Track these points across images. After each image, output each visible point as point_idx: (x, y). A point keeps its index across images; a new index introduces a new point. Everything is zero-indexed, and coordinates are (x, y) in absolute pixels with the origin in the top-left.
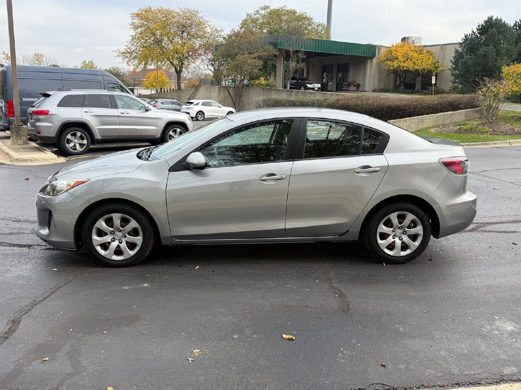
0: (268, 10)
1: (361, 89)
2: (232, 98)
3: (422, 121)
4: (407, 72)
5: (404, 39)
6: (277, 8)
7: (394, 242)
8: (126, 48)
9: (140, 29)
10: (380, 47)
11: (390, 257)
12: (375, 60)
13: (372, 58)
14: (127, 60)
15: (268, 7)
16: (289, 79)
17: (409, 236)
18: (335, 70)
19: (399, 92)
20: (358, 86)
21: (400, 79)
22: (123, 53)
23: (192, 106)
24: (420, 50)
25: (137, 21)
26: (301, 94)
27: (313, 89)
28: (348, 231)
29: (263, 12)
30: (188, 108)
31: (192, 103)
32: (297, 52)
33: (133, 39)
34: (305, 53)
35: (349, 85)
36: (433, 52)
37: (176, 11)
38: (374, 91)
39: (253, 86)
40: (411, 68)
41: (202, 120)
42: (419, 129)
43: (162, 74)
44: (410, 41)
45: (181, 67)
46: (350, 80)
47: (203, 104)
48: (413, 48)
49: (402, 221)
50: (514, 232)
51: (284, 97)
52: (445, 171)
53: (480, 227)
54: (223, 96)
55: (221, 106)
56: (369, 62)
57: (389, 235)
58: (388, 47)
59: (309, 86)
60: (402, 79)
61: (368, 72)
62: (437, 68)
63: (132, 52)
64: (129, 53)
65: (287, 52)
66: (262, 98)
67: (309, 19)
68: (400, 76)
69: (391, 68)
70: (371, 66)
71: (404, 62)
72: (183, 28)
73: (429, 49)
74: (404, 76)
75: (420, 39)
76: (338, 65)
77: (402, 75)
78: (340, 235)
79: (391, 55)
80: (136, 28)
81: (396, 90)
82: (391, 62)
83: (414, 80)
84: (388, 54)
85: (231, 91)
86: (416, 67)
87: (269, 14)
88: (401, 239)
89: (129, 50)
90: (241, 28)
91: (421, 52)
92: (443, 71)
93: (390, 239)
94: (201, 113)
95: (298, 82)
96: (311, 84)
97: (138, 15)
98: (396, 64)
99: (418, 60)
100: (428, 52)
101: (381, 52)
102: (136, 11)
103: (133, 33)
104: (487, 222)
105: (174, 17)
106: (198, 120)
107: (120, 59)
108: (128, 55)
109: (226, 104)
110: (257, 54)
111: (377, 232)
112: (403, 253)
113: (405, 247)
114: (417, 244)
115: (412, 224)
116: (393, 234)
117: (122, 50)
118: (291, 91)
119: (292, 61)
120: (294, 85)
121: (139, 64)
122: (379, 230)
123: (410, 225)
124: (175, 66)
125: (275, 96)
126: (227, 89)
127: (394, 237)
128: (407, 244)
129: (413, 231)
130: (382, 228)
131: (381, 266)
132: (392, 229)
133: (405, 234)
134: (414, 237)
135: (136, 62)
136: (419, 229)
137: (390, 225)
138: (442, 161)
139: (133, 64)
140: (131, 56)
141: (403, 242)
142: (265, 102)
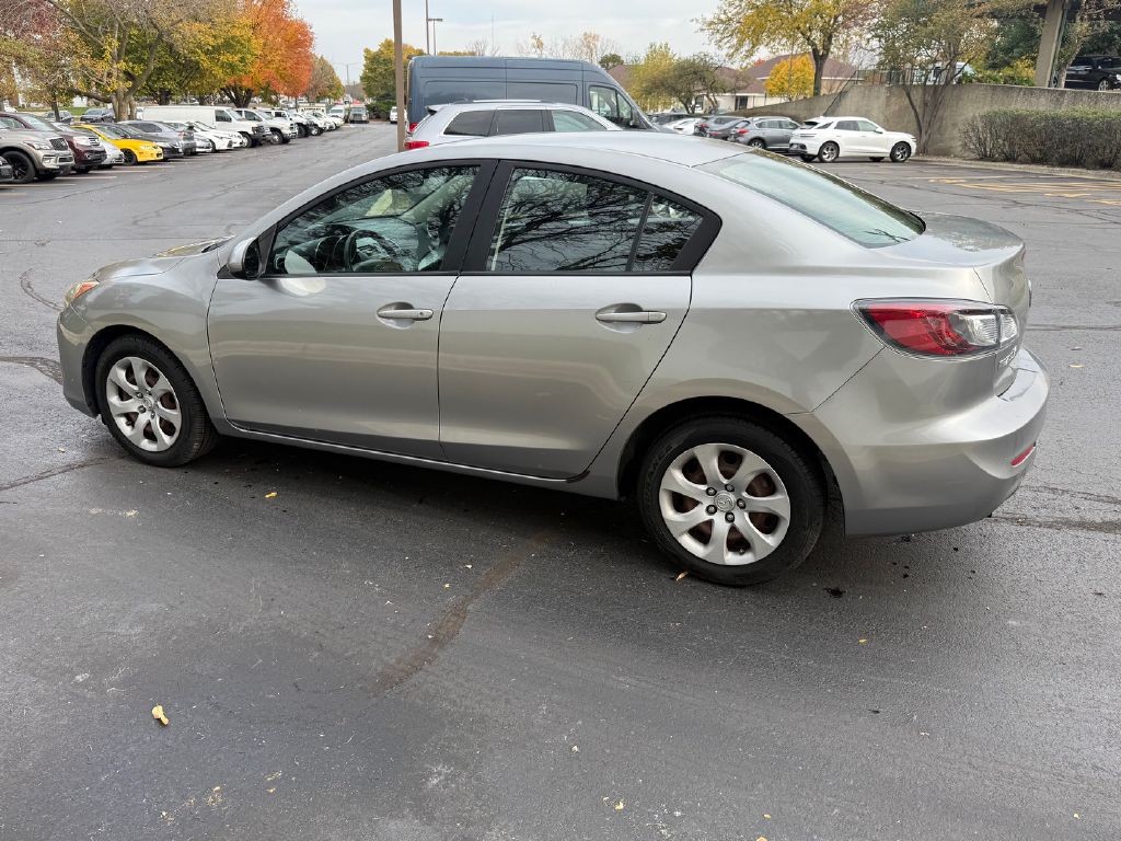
2: (917, 116)
7: (710, 523)
8: (717, 11)
11: (696, 562)
14: (718, 36)
16: (1067, 63)
17: (753, 516)
22: (711, 23)
23: (814, 130)
26: (1085, 98)
28: (586, 473)
30: (803, 136)
31: (815, 124)
39: (971, 81)
41: (833, 162)
43: (805, 65)
45: (827, 49)
47: (840, 126)
49: (732, 470)
51: (1041, 109)
52: (871, 339)
54: (897, 108)
55: (880, 129)
57: (696, 503)
63: (730, 19)
64: (722, 22)
66: (987, 109)
78: (570, 480)
85: (917, 96)
88: (729, 518)
89: (723, 17)
93: (699, 515)
94: (832, 145)
95: (1095, 68)
106: (822, 161)
107: (705, 36)
108: (721, 27)
109: (899, 127)
110: (987, 7)
111: (662, 487)
112: (732, 559)
113: (738, 543)
114: (772, 541)
115: (761, 484)
116: (707, 502)
117: (710, 18)
118: (1063, 93)
119: (1082, 19)
120: (1080, 77)
121: (740, 43)
122: (666, 484)
123: (754, 484)
124: (813, 44)
125: (1019, 105)
126: (908, 91)
127: (712, 510)
128: (746, 536)
129: (763, 503)
130: (676, 479)
131: (673, 579)
132: (703, 488)
133: (743, 508)
134: (767, 522)
135: (735, 41)
136: (779, 503)
137: (697, 477)
138: (864, 306)
139: (728, 45)
140: (725, 29)
141: (733, 529)
142: (989, 121)
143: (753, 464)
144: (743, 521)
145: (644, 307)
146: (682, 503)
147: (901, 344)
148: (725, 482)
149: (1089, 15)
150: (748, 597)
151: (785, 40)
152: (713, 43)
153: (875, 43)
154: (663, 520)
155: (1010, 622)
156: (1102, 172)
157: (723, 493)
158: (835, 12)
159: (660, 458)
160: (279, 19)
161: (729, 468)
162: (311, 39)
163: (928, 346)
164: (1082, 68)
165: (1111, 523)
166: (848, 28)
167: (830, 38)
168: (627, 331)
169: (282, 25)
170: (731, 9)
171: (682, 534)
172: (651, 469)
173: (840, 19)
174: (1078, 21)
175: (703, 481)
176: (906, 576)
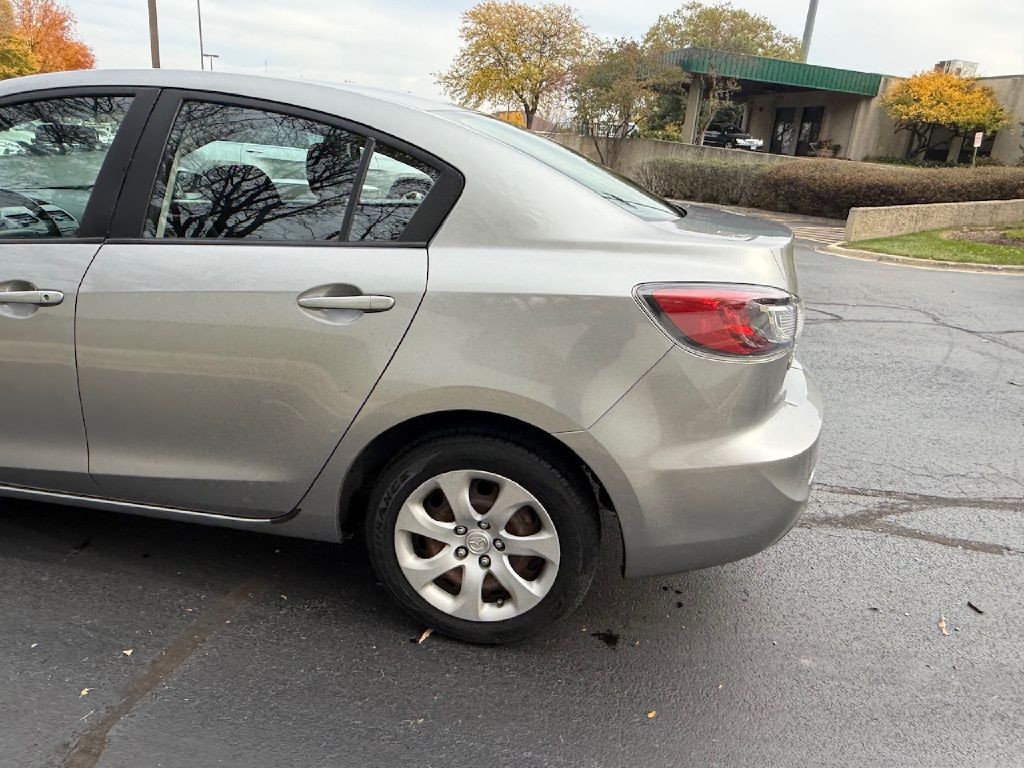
0: (698, 10)
1: (841, 154)
2: (602, 158)
3: (926, 216)
4: (935, 126)
5: (941, 65)
6: (713, 7)
7: (460, 570)
8: (451, 69)
9: (475, 39)
10: (888, 78)
12: (875, 103)
13: (869, 98)
14: (452, 89)
15: (700, 5)
16: (704, 128)
18: (798, 118)
19: (914, 164)
20: (836, 150)
21: (920, 140)
22: (447, 77)
24: (969, 86)
25: (471, 25)
26: (719, 154)
27: (748, 148)
29: (687, 14)
32: (725, 79)
33: (464, 55)
34: (740, 82)
35: (820, 146)
36: (995, 90)
37: (536, 8)
38: (866, 159)
39: (640, 137)
40: (943, 120)
42: (917, 231)
44: (953, 68)
45: (535, 105)
46: (823, 136)
48: (954, 82)
49: (488, 503)
50: (998, 550)
51: (689, 160)
52: (656, 336)
53: (893, 509)
56: (863, 106)
58: (903, 79)
59: (740, 142)
60: (923, 139)
61: (859, 125)
62: (998, 120)
63: (461, 76)
64: (455, 78)
65: (708, 80)
66: (651, 158)
67: (767, 28)
68: (920, 135)
69: (904, 117)
70: (867, 113)
71: (931, 107)
72: (545, 37)
73: (987, 84)
74: (928, 135)
75: (973, 65)
76: (806, 109)
77: (925, 132)
78: (277, 520)
79: (908, 91)
80: (469, 37)
81: (909, 158)
82: (905, 106)
83: (945, 143)
84: (902, 92)
85: (602, 145)
86: (953, 117)
87: (699, 17)
88: (484, 562)
89: (455, 74)
90: (646, 41)
91: (969, 90)
92: (1008, 127)
93: (446, 560)
95: (723, 134)
96: (744, 138)
97: (474, 15)
98: (913, 111)
99: (959, 105)
100: (984, 89)
101: (889, 87)
102: (470, 8)
103: (465, 45)
104: (927, 492)
105: (532, 19)
107: (441, 88)
108: (454, 82)
110: (650, 81)
111: (398, 527)
112: (490, 613)
113: (495, 592)
114: (537, 590)
115: (523, 519)
116: (455, 543)
117: (445, 73)
118: (703, 149)
119: (714, 96)
120: (713, 139)
121: (470, 95)
122: (401, 523)
123: (515, 521)
124: (524, 101)
125: (673, 156)
126: (595, 140)
127: (462, 552)
128: (504, 583)
129: (526, 544)
130: (415, 515)
131: (415, 641)
132: (451, 526)
133: (502, 548)
134: (531, 567)
135: (465, 94)
136: (546, 543)
137: (442, 513)
138: (649, 293)
139: (460, 97)
140: (457, 84)
141: (489, 577)
142: (654, 166)
143: (514, 495)
144: (501, 566)
145: (364, 289)
146: (424, 547)
147: (694, 342)
148: (478, 517)
149: (719, 94)
150: (509, 659)
151: (502, 98)
152: (448, 94)
153: (570, 103)
154: (399, 568)
155: (803, 661)
156: (732, 208)
157: (477, 531)
158: (540, 78)
159: (394, 491)
160: (59, 40)
161: (482, 501)
162: (93, 62)
163: (722, 343)
164: (714, 133)
165: (851, 517)
166: (550, 91)
167: (537, 98)
168: (343, 322)
169: (62, 46)
170: (461, 68)
171: (426, 585)
172: (382, 505)
173: (544, 83)
174: (711, 98)
175: (450, 518)
176: (680, 605)
